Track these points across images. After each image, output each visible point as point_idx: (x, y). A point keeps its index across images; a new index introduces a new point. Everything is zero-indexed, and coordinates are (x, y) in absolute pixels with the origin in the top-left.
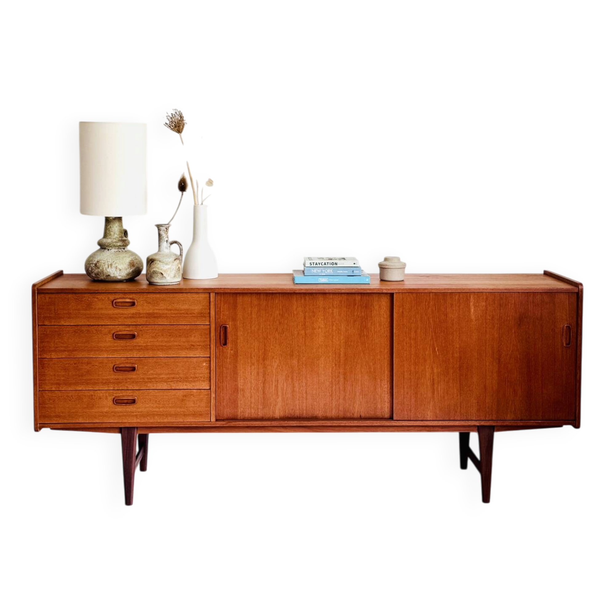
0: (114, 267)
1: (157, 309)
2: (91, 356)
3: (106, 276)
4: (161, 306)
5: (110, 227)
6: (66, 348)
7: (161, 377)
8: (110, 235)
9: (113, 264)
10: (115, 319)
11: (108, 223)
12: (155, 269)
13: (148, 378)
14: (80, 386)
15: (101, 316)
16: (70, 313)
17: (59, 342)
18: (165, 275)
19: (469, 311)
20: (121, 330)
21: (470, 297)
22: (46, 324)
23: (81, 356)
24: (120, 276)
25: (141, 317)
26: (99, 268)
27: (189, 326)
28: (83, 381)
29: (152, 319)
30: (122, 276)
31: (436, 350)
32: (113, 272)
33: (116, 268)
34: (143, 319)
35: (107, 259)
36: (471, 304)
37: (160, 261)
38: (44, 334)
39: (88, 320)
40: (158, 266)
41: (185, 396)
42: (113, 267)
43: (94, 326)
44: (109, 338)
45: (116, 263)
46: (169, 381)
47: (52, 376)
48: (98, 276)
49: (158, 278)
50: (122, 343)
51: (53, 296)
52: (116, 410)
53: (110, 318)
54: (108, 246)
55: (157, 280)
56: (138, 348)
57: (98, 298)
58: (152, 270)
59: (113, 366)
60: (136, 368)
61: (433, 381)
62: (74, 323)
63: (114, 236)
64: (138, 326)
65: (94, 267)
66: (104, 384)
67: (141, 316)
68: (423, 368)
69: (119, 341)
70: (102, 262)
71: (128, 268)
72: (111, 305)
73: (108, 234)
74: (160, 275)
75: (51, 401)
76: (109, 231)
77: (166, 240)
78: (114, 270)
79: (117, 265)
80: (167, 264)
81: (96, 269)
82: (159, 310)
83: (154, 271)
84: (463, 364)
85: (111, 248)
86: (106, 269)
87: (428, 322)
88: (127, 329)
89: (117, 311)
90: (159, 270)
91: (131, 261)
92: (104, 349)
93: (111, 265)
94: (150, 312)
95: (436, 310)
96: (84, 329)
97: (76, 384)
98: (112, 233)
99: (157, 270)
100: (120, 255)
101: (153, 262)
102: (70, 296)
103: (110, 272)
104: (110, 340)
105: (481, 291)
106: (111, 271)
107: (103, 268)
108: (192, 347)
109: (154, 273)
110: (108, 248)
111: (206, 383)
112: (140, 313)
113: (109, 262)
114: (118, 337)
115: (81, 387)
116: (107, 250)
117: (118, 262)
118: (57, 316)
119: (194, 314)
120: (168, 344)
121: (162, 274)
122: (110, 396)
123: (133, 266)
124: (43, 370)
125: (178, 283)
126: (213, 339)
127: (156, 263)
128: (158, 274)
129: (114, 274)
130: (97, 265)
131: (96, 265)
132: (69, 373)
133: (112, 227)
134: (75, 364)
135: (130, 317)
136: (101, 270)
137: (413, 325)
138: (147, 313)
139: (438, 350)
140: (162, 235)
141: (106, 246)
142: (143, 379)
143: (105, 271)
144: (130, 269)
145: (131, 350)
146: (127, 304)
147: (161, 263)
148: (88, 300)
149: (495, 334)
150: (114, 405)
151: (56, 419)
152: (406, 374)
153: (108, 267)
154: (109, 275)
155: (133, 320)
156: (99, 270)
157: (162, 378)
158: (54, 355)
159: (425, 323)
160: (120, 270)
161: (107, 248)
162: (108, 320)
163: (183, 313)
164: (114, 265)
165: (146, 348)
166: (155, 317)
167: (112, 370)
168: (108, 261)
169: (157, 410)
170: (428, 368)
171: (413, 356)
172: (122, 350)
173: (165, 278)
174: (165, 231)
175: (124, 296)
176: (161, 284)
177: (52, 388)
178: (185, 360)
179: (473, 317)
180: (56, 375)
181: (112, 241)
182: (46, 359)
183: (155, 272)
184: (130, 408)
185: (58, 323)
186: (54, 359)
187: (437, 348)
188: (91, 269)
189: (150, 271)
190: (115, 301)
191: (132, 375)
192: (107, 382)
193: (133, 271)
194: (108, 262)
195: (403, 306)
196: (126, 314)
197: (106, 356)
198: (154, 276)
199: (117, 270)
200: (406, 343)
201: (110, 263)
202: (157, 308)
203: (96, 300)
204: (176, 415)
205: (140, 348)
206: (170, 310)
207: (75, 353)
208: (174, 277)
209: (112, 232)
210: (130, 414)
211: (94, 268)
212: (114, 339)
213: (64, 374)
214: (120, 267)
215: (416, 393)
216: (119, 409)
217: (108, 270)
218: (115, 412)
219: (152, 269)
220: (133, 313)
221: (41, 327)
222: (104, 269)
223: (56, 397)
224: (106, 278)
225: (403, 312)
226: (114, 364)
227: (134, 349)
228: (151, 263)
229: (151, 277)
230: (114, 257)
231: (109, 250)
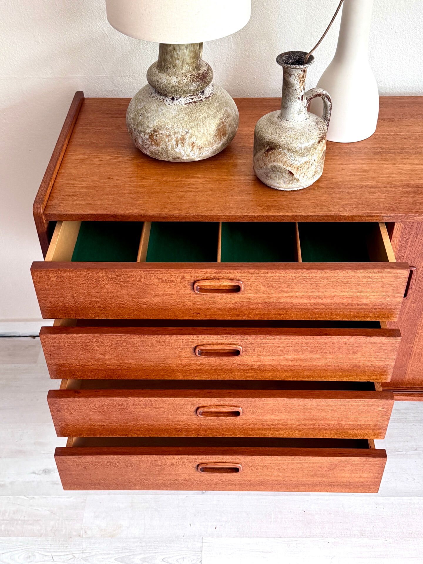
0: (189, 144)
9: (187, 137)
12: (276, 164)
18: (296, 176)
26: (158, 145)
32: (187, 153)
33: (193, 144)
37: (289, 150)
40: (285, 159)
42: (186, 145)
45: (191, 136)
49: (281, 182)
55: (280, 183)
58: (271, 164)
63: (182, 69)
65: (147, 139)
70: (165, 132)
71: (215, 141)
73: (170, 63)
74: (286, 176)
76: (172, 57)
77: (300, 97)
78: (190, 150)
79: (193, 140)
80: (302, 155)
81: (152, 144)
83: (274, 167)
85: (178, 96)
86: (173, 149)
90: (285, 167)
91: (220, 125)
93: (183, 140)
98: (177, 62)
99: (282, 165)
100: (196, 113)
101: (271, 149)
103: (180, 154)
106: (182, 151)
109: (273, 171)
110: (173, 96)
113: (178, 133)
116: (169, 101)
117: (197, 134)
121: (291, 173)
123: (224, 134)
127: (279, 153)
128: (284, 174)
129: (189, 156)
130: (155, 137)
131: (151, 137)
136: (163, 148)
140: (293, 87)
141: (168, 91)
143: (171, 152)
153: (177, 145)
156: (160, 148)
160: (200, 148)
161: (170, 95)
164: (187, 141)
168: (176, 130)
173: (297, 180)
174: (301, 76)
181: (179, 83)
183: (276, 169)
188: (143, 142)
189: (265, 165)
194: (174, 133)
198: (274, 175)
199: (195, 149)
201: (179, 136)
209: (178, 59)
211: (148, 141)
214: (199, 143)
217: (177, 150)
219: (269, 162)
228: (269, 150)
229: (267, 176)
230: (186, 118)
231: (173, 99)
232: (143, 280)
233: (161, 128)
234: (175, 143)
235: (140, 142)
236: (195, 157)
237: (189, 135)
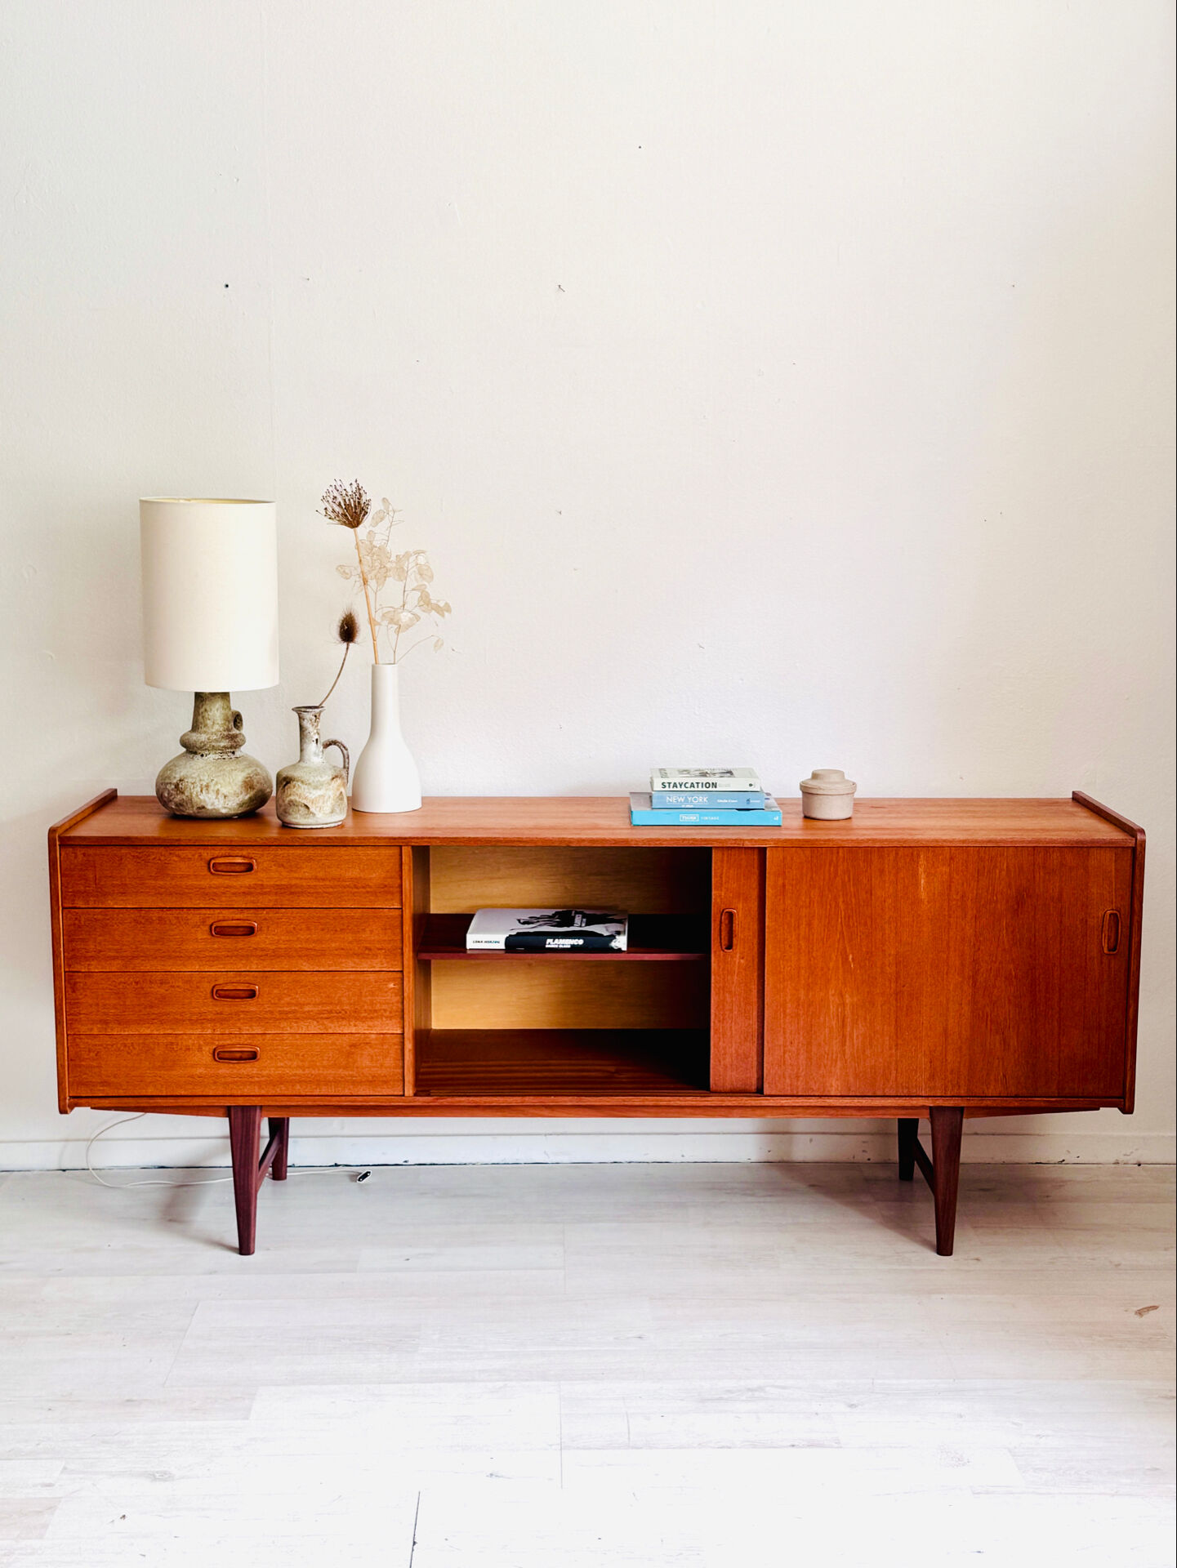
0: (213, 791)
1: (297, 878)
2: (169, 969)
3: (199, 808)
4: (304, 872)
5: (206, 710)
6: (117, 952)
7: (307, 1008)
8: (206, 726)
9: (212, 784)
10: (214, 898)
11: (202, 701)
12: (292, 798)
13: (280, 1012)
14: (147, 1025)
15: (187, 891)
16: (126, 885)
17: (105, 940)
18: (312, 809)
19: (917, 884)
20: (226, 918)
21: (918, 856)
22: (78, 906)
23: (148, 968)
24: (225, 808)
25: (265, 893)
26: (183, 793)
27: (359, 910)
28: (154, 1016)
29: (288, 897)
30: (230, 809)
31: (850, 959)
32: (212, 801)
33: (218, 792)
34: (270, 898)
35: (199, 775)
36: (921, 870)
37: (302, 782)
38: (75, 924)
39: (161, 899)
40: (299, 792)
41: (353, 1046)
42: (211, 792)
43: (174, 911)
44: (202, 934)
45: (216, 783)
46: (322, 1018)
47: (91, 1006)
48: (181, 808)
49: (299, 815)
50: (227, 943)
51: (91, 851)
52: (220, 1071)
53: (204, 893)
54: (201, 748)
55: (296, 818)
56: (261, 953)
57: (178, 856)
58: (288, 799)
59: (211, 987)
60: (257, 993)
61: (843, 1021)
62: (133, 904)
63: (213, 728)
64: (260, 911)
65: (172, 790)
66: (192, 1022)
67: (265, 890)
68: (822, 994)
69: (223, 940)
70: (191, 780)
71: (241, 793)
72: (206, 868)
73: (201, 723)
74: (303, 809)
75: (92, 1054)
76: (203, 717)
77: (314, 740)
78: (214, 797)
79: (219, 786)
80: (316, 788)
81: (177, 794)
82: (301, 879)
83: (291, 801)
84: (904, 986)
85: (207, 752)
86: (197, 796)
87: (833, 906)
88: (238, 916)
89: (217, 881)
90: (301, 800)
91: (247, 778)
92: (193, 955)
93: (207, 786)
94: (283, 883)
95: (849, 881)
96: (155, 915)
97: (140, 1022)
98: (208, 722)
99: (297, 799)
100: (225, 767)
101: (288, 783)
102: (124, 851)
103: (205, 801)
104: (205, 937)
105: (940, 844)
106: (207, 799)
107: (191, 794)
108: (366, 952)
109: (290, 805)
110: (202, 752)
111: (394, 1021)
112: (262, 885)
113: (204, 780)
114: (221, 931)
115: (149, 1028)
116: (199, 756)
117: (222, 781)
118: (99, 890)
119: (370, 887)
120: (318, 947)
121: (307, 807)
122: (207, 1044)
123: (252, 787)
124: (74, 995)
125: (340, 823)
126: (407, 935)
127: (294, 786)
128: (300, 807)
129: (213, 804)
130: (180, 786)
131: (177, 786)
132: (125, 1002)
133: (208, 709)
134: (137, 983)
135: (244, 893)
136: (187, 796)
137: (804, 912)
138: (277, 885)
139: (853, 959)
140: (306, 730)
141: (199, 749)
142: (271, 1012)
143: (195, 799)
144: (244, 794)
145: (247, 957)
146: (237, 868)
147: (306, 787)
148: (160, 860)
149: (968, 928)
150: (216, 1063)
151: (101, 1088)
152: (789, 1005)
153: (201, 791)
154: (204, 807)
155: (249, 898)
156: (184, 797)
157: (309, 1012)
158: (95, 967)
159: (828, 907)
160: (225, 797)
161: (200, 751)
162: (199, 900)
163: (348, 886)
164: (212, 788)
165: (276, 955)
166: (292, 893)
167: (209, 995)
168: (202, 778)
169: (300, 1072)
170: (833, 995)
171: (803, 971)
172: (228, 956)
173: (314, 814)
174: (313, 720)
175: (232, 853)
176: (305, 827)
177: (92, 1029)
178: (352, 976)
179: (923, 895)
180: (101, 1004)
181: (208, 739)
182: (80, 974)
183: (292, 803)
184: (247, 1069)
185: (102, 903)
186: (95, 974)
187: (851, 957)
188: (168, 794)
189: (284, 801)
190: (213, 862)
191: (250, 1006)
192: (201, 1020)
193: (250, 798)
194: (201, 780)
195: (784, 872)
196: (234, 887)
197: (197, 968)
198: (292, 810)
199: (219, 796)
200: (790, 946)
201: (205, 784)
202: (296, 875)
203: (175, 858)
204: (336, 1082)
205: (265, 953)
206: (323, 880)
207: (137, 961)
208: (332, 812)
209: (210, 719)
210: (246, 1079)
211: (174, 792)
212: (212, 935)
213: (115, 1002)
214: (224, 790)
215: (809, 1043)
216: (225, 1069)
217: (201, 797)
218: (217, 1076)
219: (287, 796)
220: (250, 885)
221: (69, 912)
222: (194, 795)
223: (101, 1045)
224: (198, 812)
225: (784, 886)
226: (212, 985)
227: (252, 956)
228: (285, 785)
229: (286, 813)
230: (213, 769)
231: (202, 756)
232: (162, 858)
233: (187, 777)
234: (199, 790)
235: (166, 795)
236: (220, 806)
237: (214, 782)
